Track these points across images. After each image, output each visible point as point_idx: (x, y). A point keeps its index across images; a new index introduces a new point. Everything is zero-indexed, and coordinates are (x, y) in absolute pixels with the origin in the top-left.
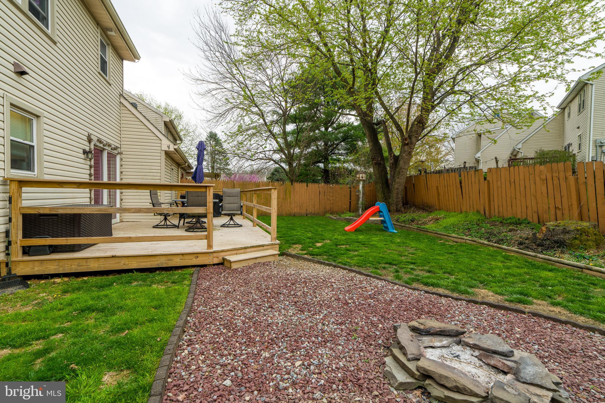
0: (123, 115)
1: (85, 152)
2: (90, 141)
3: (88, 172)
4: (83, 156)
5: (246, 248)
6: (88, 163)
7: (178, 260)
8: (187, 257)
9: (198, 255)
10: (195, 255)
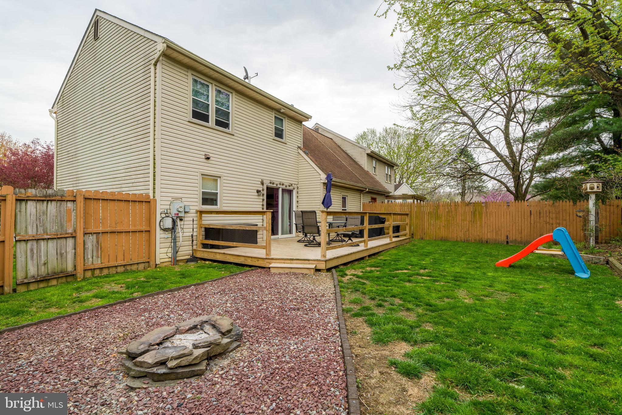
0: (300, 163)
1: (258, 191)
2: (262, 184)
3: (261, 203)
4: (256, 194)
5: (292, 260)
6: (262, 197)
7: (249, 261)
8: (254, 260)
9: (259, 259)
10: (258, 259)
